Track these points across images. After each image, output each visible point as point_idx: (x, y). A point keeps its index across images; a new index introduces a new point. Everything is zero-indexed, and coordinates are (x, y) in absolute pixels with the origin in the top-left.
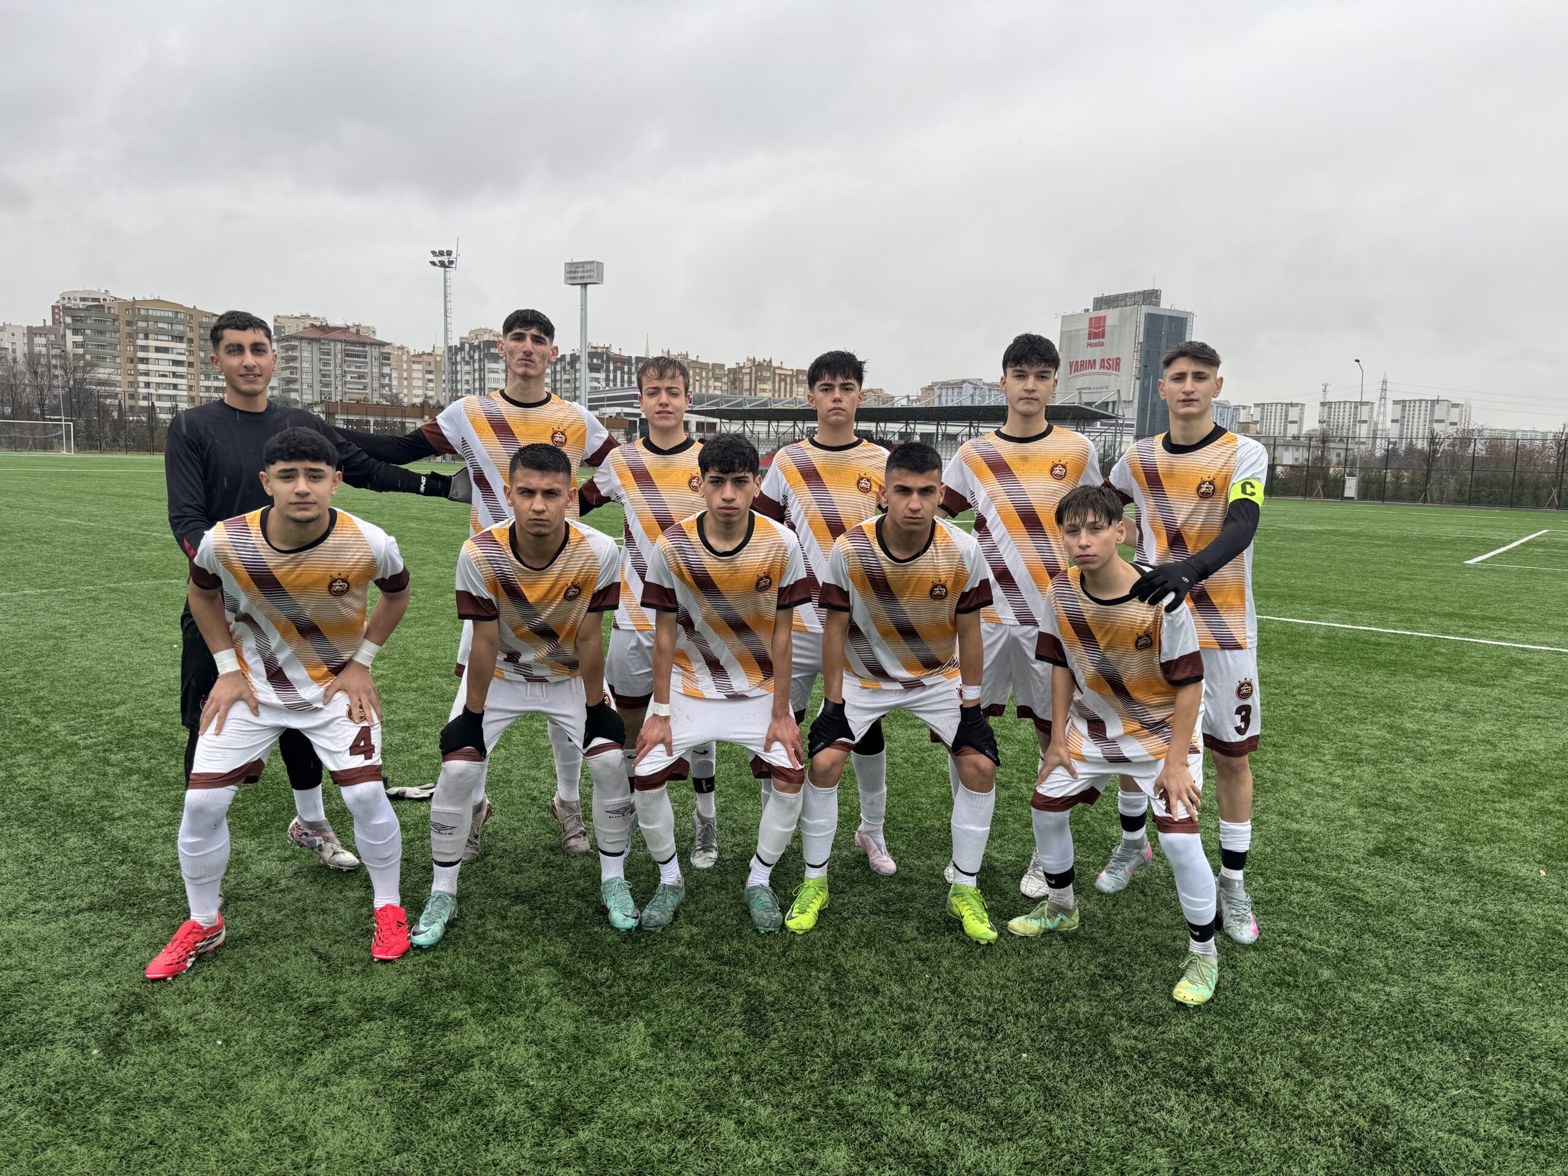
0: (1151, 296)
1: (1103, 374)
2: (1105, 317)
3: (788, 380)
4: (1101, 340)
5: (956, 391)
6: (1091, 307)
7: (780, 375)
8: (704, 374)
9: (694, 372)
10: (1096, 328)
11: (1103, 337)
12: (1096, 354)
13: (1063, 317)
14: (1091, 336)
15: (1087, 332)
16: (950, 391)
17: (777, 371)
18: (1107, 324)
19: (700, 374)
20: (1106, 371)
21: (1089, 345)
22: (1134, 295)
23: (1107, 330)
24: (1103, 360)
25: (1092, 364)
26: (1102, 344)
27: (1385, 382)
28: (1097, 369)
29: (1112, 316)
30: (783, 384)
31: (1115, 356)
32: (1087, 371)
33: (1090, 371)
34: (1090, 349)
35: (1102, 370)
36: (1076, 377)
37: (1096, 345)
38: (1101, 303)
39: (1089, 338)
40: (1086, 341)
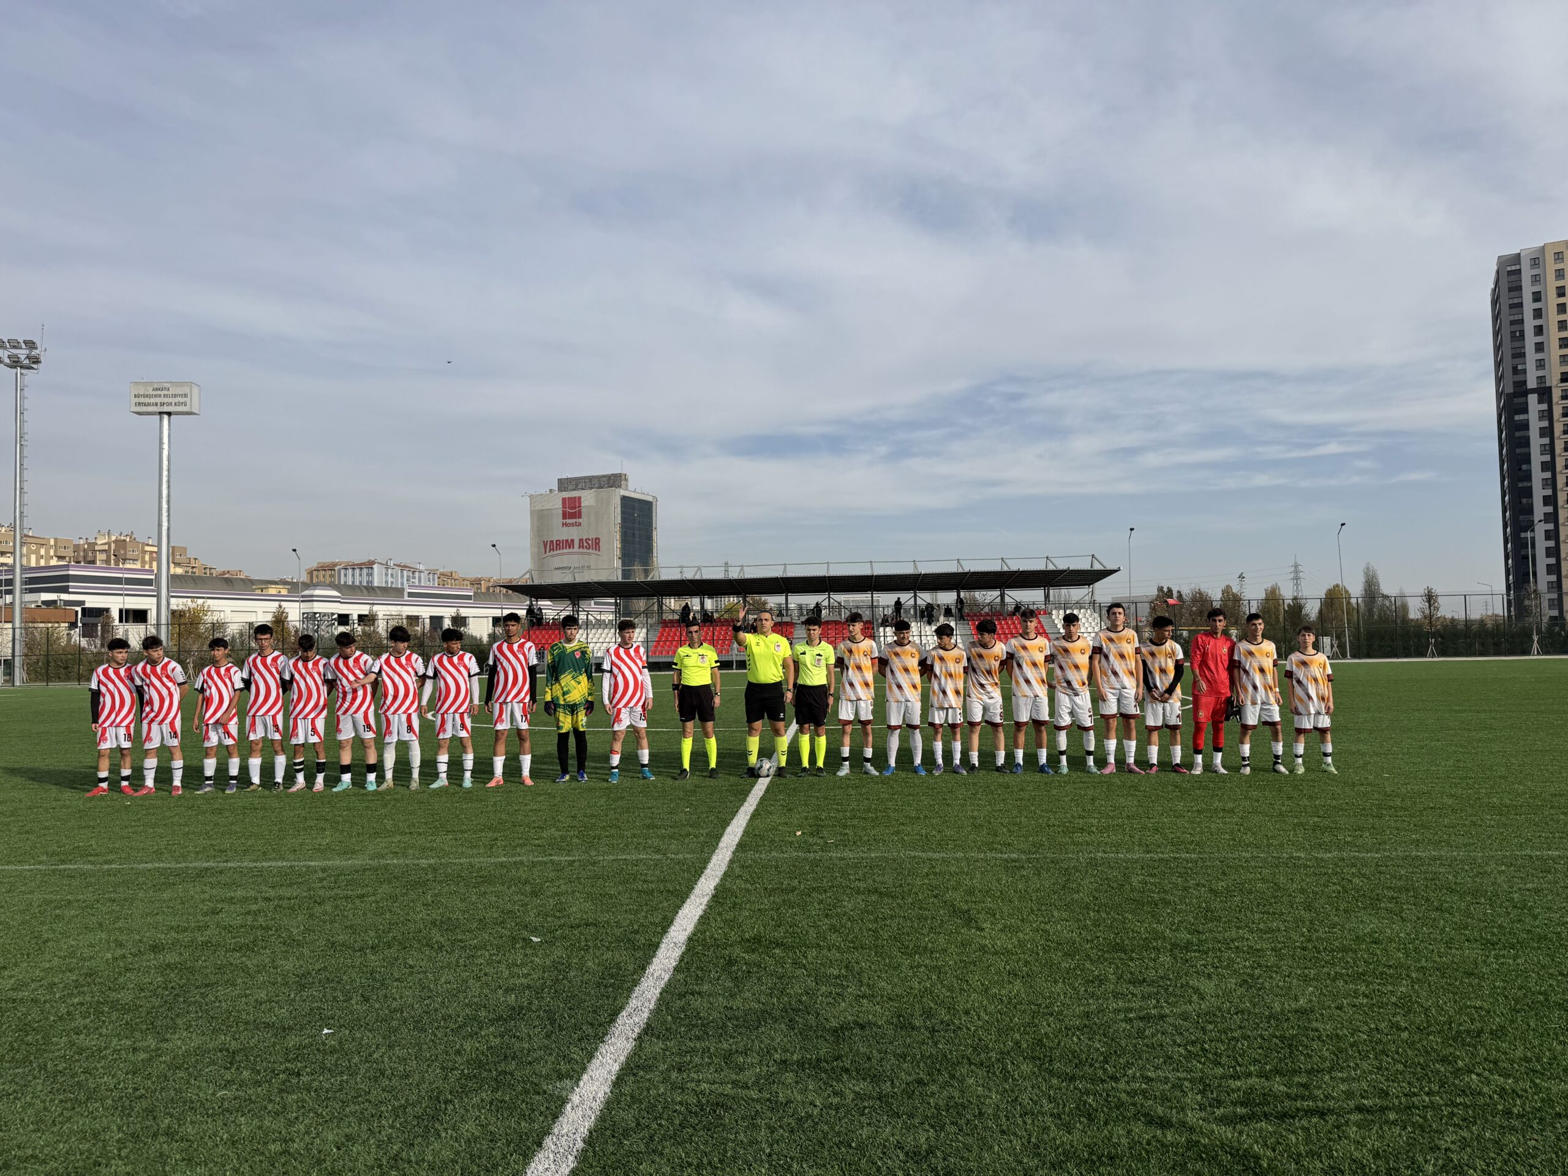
1: (582, 554)
2: (580, 498)
4: (578, 520)
5: (365, 571)
6: (556, 487)
8: (43, 552)
10: (570, 508)
11: (580, 517)
12: (574, 533)
13: (530, 498)
14: (565, 516)
15: (561, 512)
16: (357, 571)
18: (583, 505)
19: (37, 552)
20: (585, 550)
21: (565, 524)
22: (599, 477)
23: (583, 510)
24: (581, 540)
25: (569, 544)
26: (580, 524)
28: (576, 549)
29: (588, 497)
31: (593, 536)
32: (565, 551)
33: (568, 550)
34: (567, 528)
35: (581, 550)
36: (553, 556)
37: (572, 525)
38: (564, 484)
39: (564, 517)
40: (561, 520)
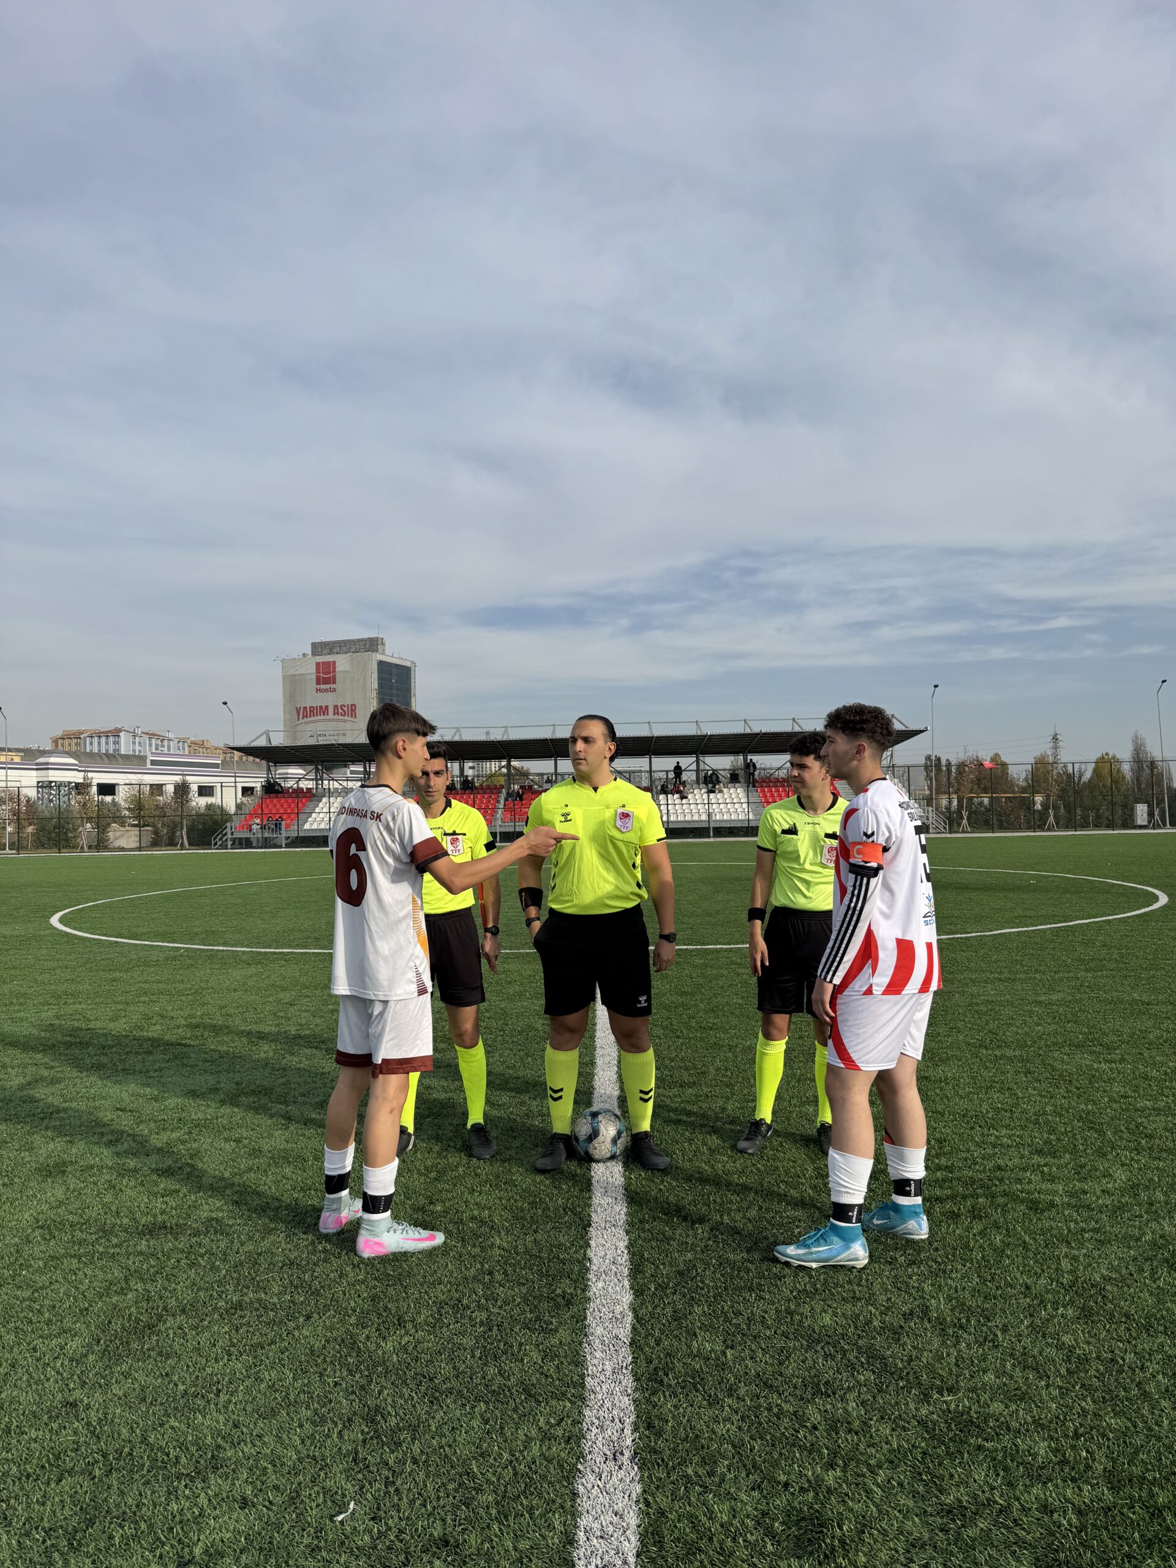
0: (372, 645)
1: (333, 719)
2: (334, 663)
4: (332, 686)
5: (111, 739)
6: (309, 651)
10: (324, 673)
11: (334, 682)
12: (328, 700)
13: (284, 660)
14: (318, 681)
15: (314, 677)
16: (103, 740)
18: (337, 669)
20: (340, 717)
21: (319, 690)
22: (360, 641)
23: (338, 676)
24: (336, 707)
25: (324, 710)
26: (334, 690)
28: (331, 716)
31: (349, 702)
32: (319, 718)
33: (322, 717)
34: (320, 694)
35: (336, 717)
36: (306, 723)
37: (326, 690)
38: (318, 648)
39: (318, 683)
40: (314, 686)
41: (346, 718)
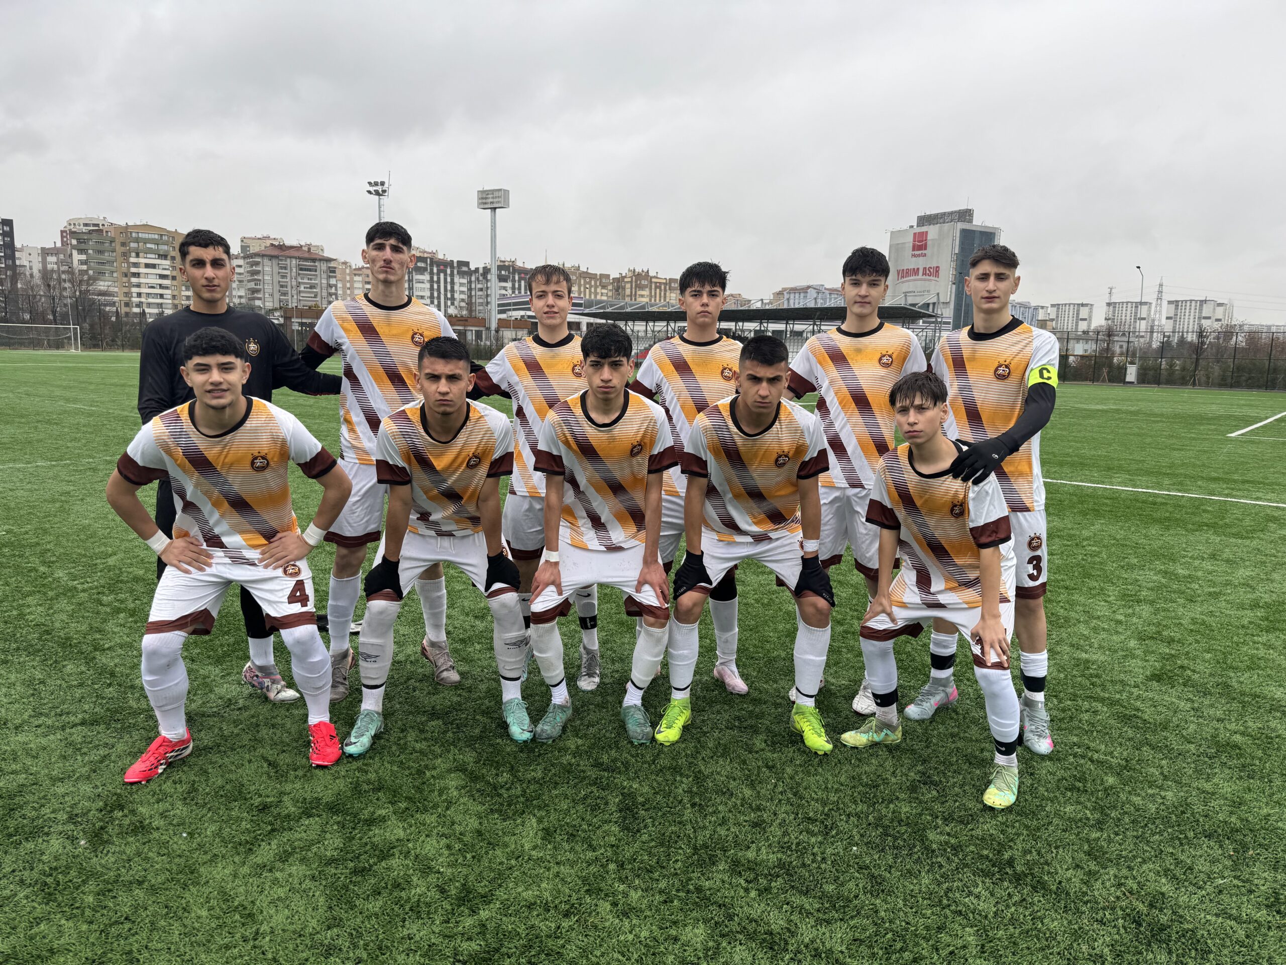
0: (965, 215)
1: (925, 280)
2: (927, 232)
3: (663, 287)
4: (924, 252)
5: (802, 295)
6: (915, 224)
7: (656, 283)
8: (593, 283)
9: (585, 281)
10: (919, 241)
11: (925, 249)
12: (920, 263)
13: (892, 233)
15: (911, 245)
16: (797, 295)
17: (654, 280)
18: (929, 238)
19: (590, 283)
20: (927, 277)
21: (914, 256)
22: (952, 213)
23: (929, 243)
24: (925, 268)
25: (916, 272)
26: (925, 255)
27: (1161, 285)
28: (920, 276)
29: (932, 231)
30: (658, 290)
31: (935, 265)
32: (912, 278)
33: (914, 277)
34: (914, 259)
35: (924, 277)
36: (903, 282)
37: (919, 256)
38: (924, 220)
39: (914, 249)
40: (911, 252)
41: (931, 278)
